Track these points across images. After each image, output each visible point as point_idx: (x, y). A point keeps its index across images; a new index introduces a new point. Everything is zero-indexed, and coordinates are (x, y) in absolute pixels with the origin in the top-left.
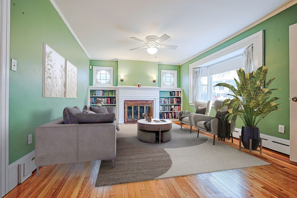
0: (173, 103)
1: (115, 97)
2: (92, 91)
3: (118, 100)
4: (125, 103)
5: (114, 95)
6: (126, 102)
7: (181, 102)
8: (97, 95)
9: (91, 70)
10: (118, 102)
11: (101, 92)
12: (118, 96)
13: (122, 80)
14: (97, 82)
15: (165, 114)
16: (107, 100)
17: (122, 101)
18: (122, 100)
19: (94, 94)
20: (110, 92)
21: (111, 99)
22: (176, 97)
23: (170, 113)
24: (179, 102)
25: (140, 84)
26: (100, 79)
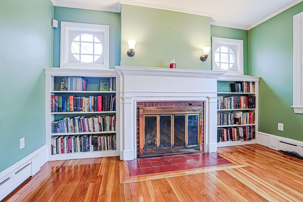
0: (239, 106)
1: (114, 95)
2: (58, 80)
3: (121, 100)
4: (138, 108)
5: (111, 89)
6: (140, 106)
7: (255, 105)
8: (69, 88)
9: (57, 31)
10: (121, 105)
11: (80, 82)
12: (121, 91)
13: (131, 54)
14: (72, 60)
15: (225, 130)
16: (95, 102)
17: (132, 104)
18: (132, 101)
19: (62, 86)
20: (103, 81)
21: (105, 99)
22: (245, 93)
23: (234, 127)
24: (252, 104)
25: (174, 62)
26: (80, 54)
